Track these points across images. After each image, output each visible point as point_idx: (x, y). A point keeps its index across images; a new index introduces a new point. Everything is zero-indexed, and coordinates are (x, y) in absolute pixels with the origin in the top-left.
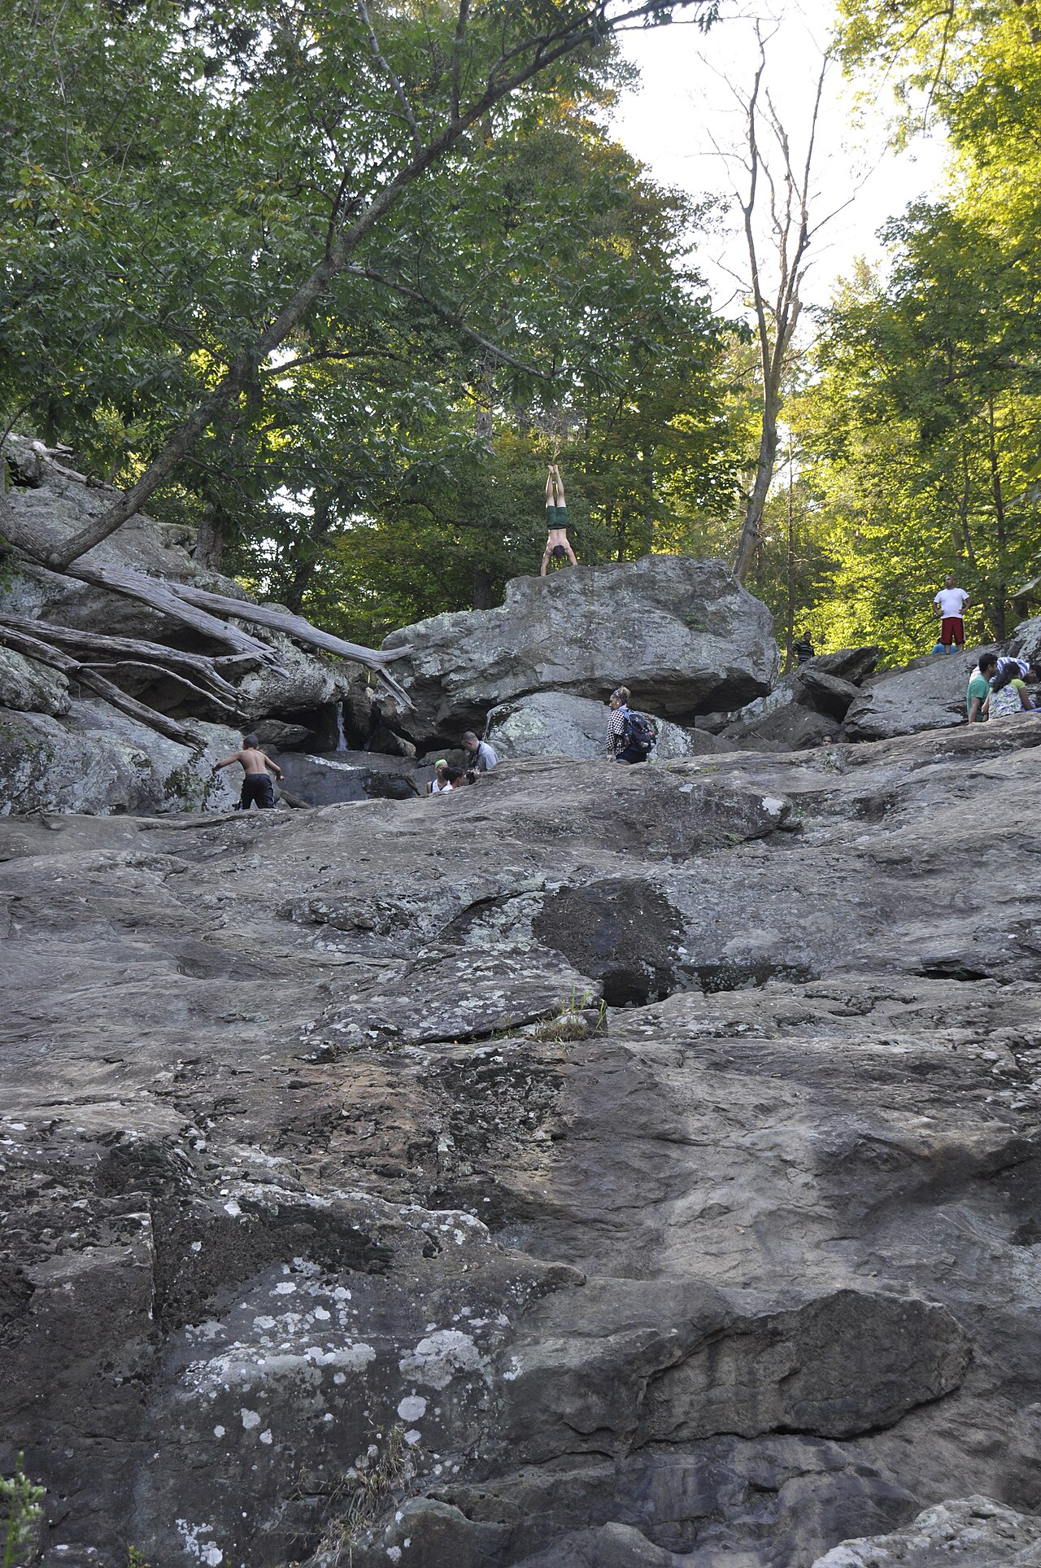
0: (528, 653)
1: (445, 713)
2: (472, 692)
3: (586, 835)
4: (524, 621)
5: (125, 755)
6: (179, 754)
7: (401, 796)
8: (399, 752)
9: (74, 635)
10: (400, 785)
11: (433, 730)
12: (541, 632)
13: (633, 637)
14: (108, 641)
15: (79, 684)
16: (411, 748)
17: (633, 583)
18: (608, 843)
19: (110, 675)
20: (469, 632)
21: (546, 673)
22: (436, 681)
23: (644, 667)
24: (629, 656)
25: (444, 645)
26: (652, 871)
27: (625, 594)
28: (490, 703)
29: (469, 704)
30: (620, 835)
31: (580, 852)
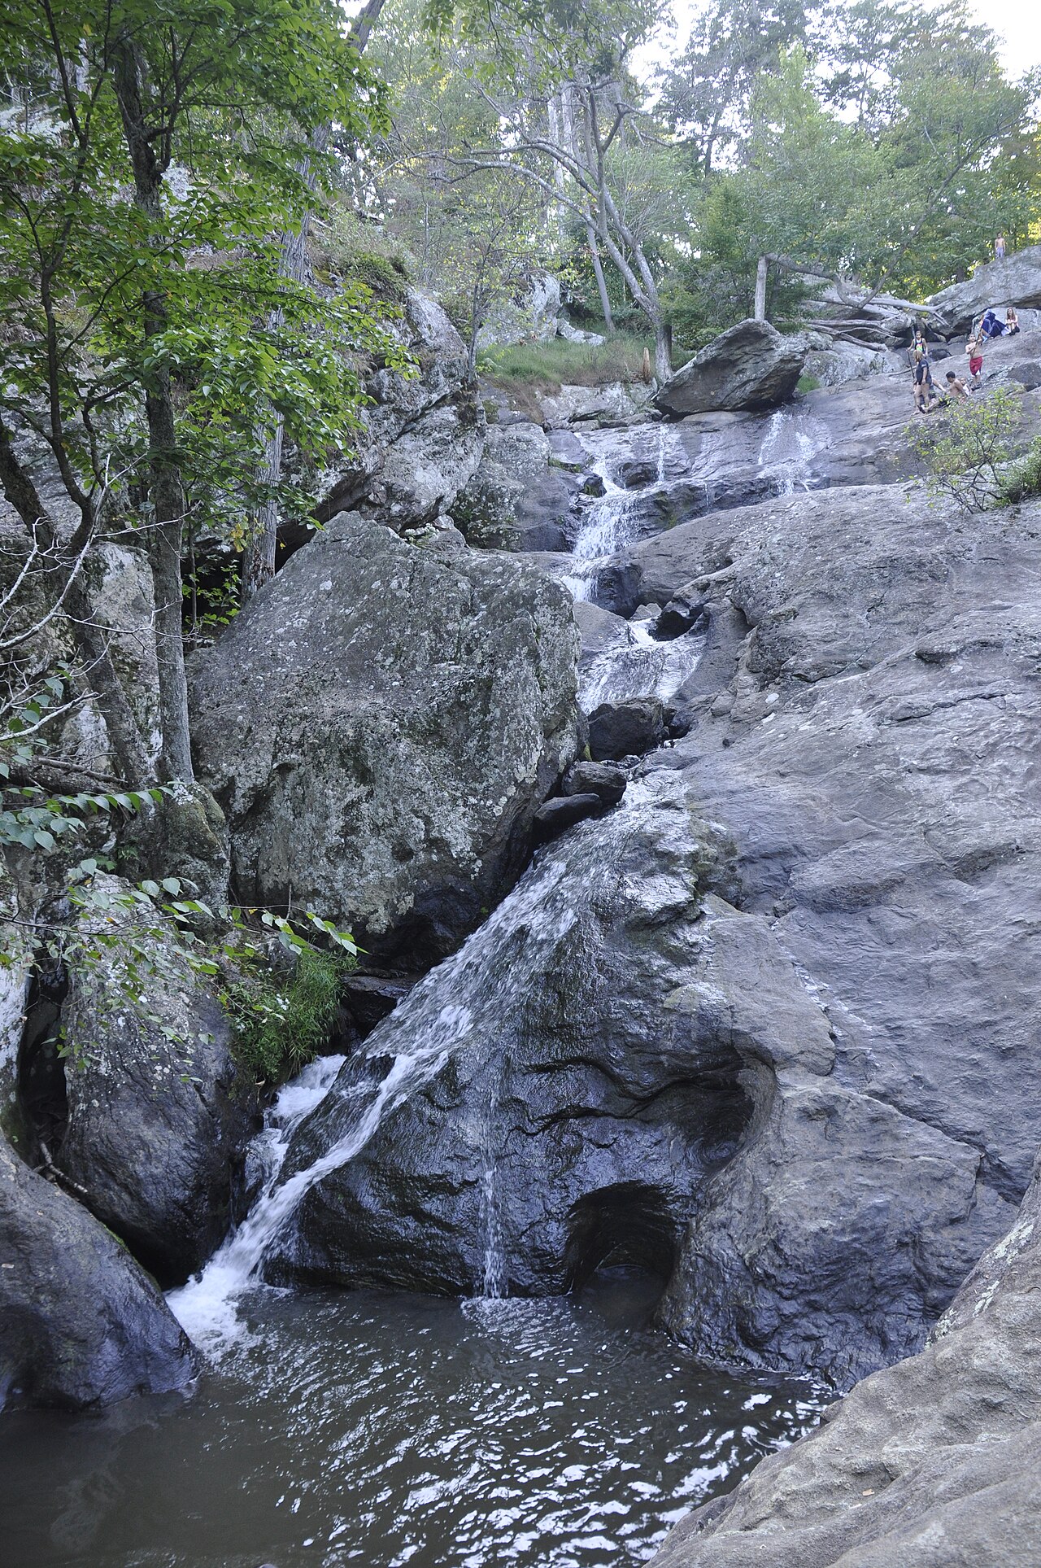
0: (985, 295)
1: (956, 323)
2: (966, 314)
3: (1016, 355)
4: (982, 283)
5: (856, 359)
6: (871, 354)
7: (945, 357)
8: (938, 341)
9: (833, 322)
10: (942, 353)
11: (952, 330)
12: (989, 286)
13: (1024, 281)
14: (845, 322)
15: (838, 337)
16: (943, 338)
17: (1021, 260)
18: (1023, 356)
19: (849, 333)
20: (961, 291)
21: (992, 301)
22: (951, 311)
23: (1030, 292)
24: (1023, 288)
25: (952, 298)
26: (1035, 361)
27: (1019, 265)
28: (972, 317)
29: (965, 318)
30: (1026, 353)
31: (1016, 359)
